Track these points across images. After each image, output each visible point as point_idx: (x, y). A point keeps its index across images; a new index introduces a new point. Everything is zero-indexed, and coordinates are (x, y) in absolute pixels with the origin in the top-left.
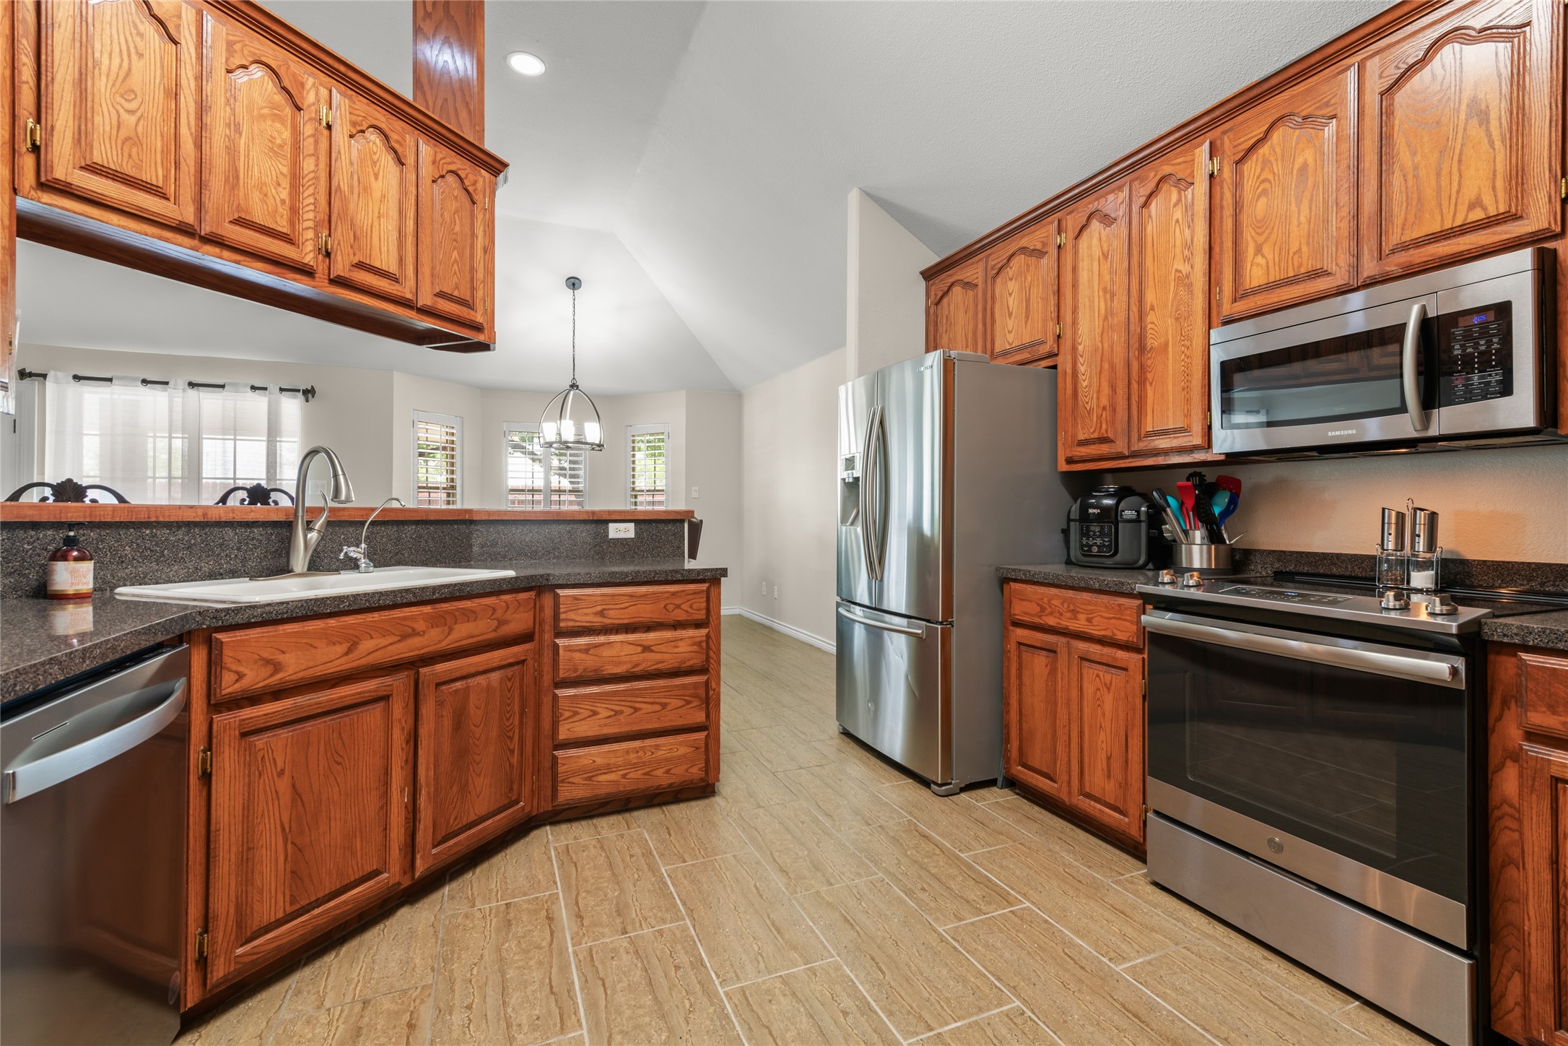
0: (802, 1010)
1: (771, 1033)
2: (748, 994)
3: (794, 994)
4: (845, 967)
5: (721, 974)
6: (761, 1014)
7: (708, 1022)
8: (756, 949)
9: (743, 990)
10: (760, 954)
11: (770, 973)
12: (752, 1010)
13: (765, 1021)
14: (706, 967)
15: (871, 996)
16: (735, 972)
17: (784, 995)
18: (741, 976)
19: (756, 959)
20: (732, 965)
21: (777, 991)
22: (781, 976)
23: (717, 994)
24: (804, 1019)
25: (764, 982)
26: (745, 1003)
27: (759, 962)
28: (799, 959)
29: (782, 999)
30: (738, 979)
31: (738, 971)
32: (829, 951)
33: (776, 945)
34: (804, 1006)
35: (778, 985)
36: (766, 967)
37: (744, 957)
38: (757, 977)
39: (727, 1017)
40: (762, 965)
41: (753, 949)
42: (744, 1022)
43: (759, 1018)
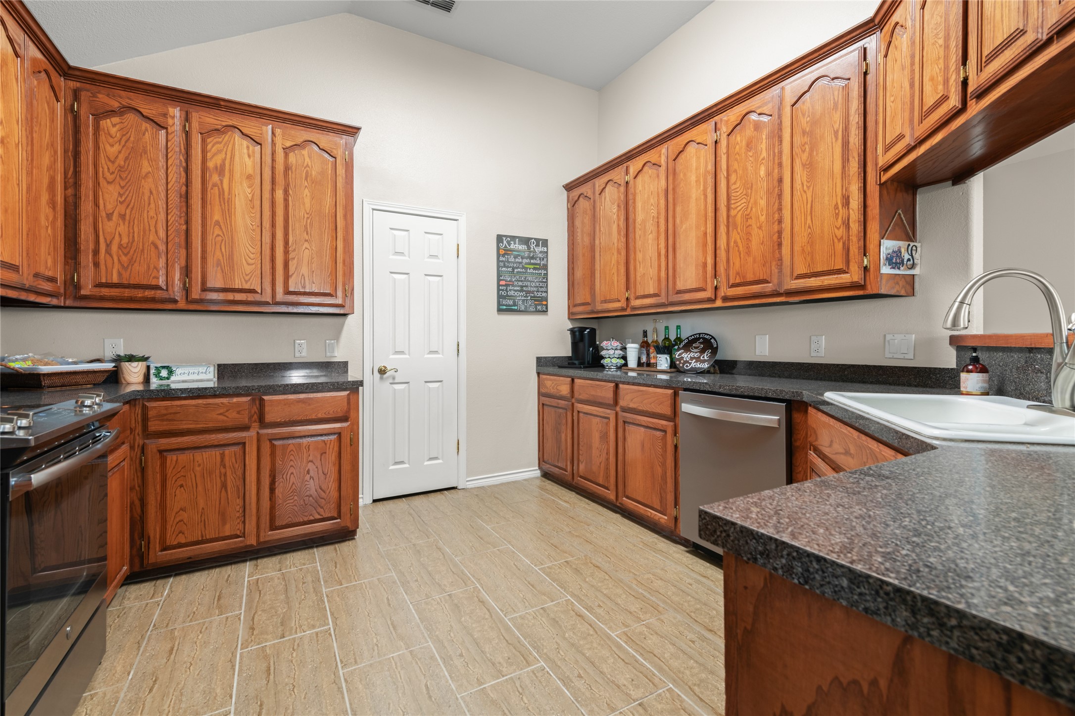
0: (488, 655)
1: (507, 641)
2: (525, 662)
3: (493, 664)
4: (454, 689)
5: (546, 675)
6: (514, 650)
7: (545, 644)
8: (524, 698)
9: (529, 664)
10: (521, 694)
11: (511, 678)
12: (520, 652)
13: (511, 647)
14: (559, 679)
15: (441, 668)
16: (537, 677)
17: (500, 663)
18: (531, 674)
19: (523, 689)
20: (540, 682)
21: (505, 665)
22: (503, 676)
23: (545, 661)
24: (487, 650)
25: (515, 671)
26: (525, 656)
27: (521, 686)
28: (489, 692)
29: (502, 661)
30: (533, 672)
31: (535, 678)
32: (465, 702)
33: (509, 703)
34: (487, 658)
35: (504, 670)
36: (515, 683)
37: (532, 690)
38: (520, 674)
39: (534, 648)
40: (518, 684)
41: (527, 698)
42: (524, 646)
43: (515, 648)
